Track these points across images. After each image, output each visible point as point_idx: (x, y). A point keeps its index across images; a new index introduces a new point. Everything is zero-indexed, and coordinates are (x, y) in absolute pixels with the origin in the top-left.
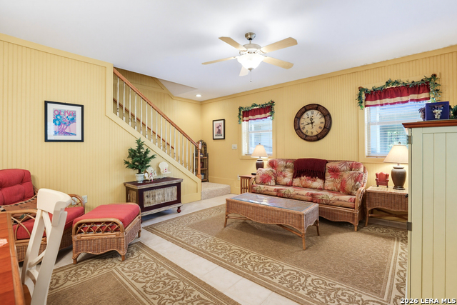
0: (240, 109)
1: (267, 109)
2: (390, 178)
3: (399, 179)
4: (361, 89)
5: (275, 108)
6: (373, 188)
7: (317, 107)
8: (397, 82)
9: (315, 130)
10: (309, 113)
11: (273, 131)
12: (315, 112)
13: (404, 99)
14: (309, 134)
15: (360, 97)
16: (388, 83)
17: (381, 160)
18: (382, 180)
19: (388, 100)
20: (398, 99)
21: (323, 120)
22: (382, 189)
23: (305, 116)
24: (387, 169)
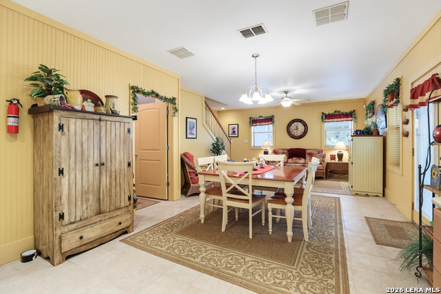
0: (250, 118)
1: (270, 120)
2: (336, 157)
3: (340, 156)
4: (323, 113)
5: (275, 119)
6: (329, 161)
7: (301, 121)
8: (339, 112)
9: (299, 133)
10: (296, 123)
11: (273, 132)
12: (299, 123)
13: (342, 119)
14: (295, 135)
15: (322, 117)
16: (335, 112)
17: (332, 148)
18: (333, 157)
19: (335, 120)
20: (339, 120)
21: (303, 128)
22: (333, 161)
23: (293, 125)
24: (335, 153)
